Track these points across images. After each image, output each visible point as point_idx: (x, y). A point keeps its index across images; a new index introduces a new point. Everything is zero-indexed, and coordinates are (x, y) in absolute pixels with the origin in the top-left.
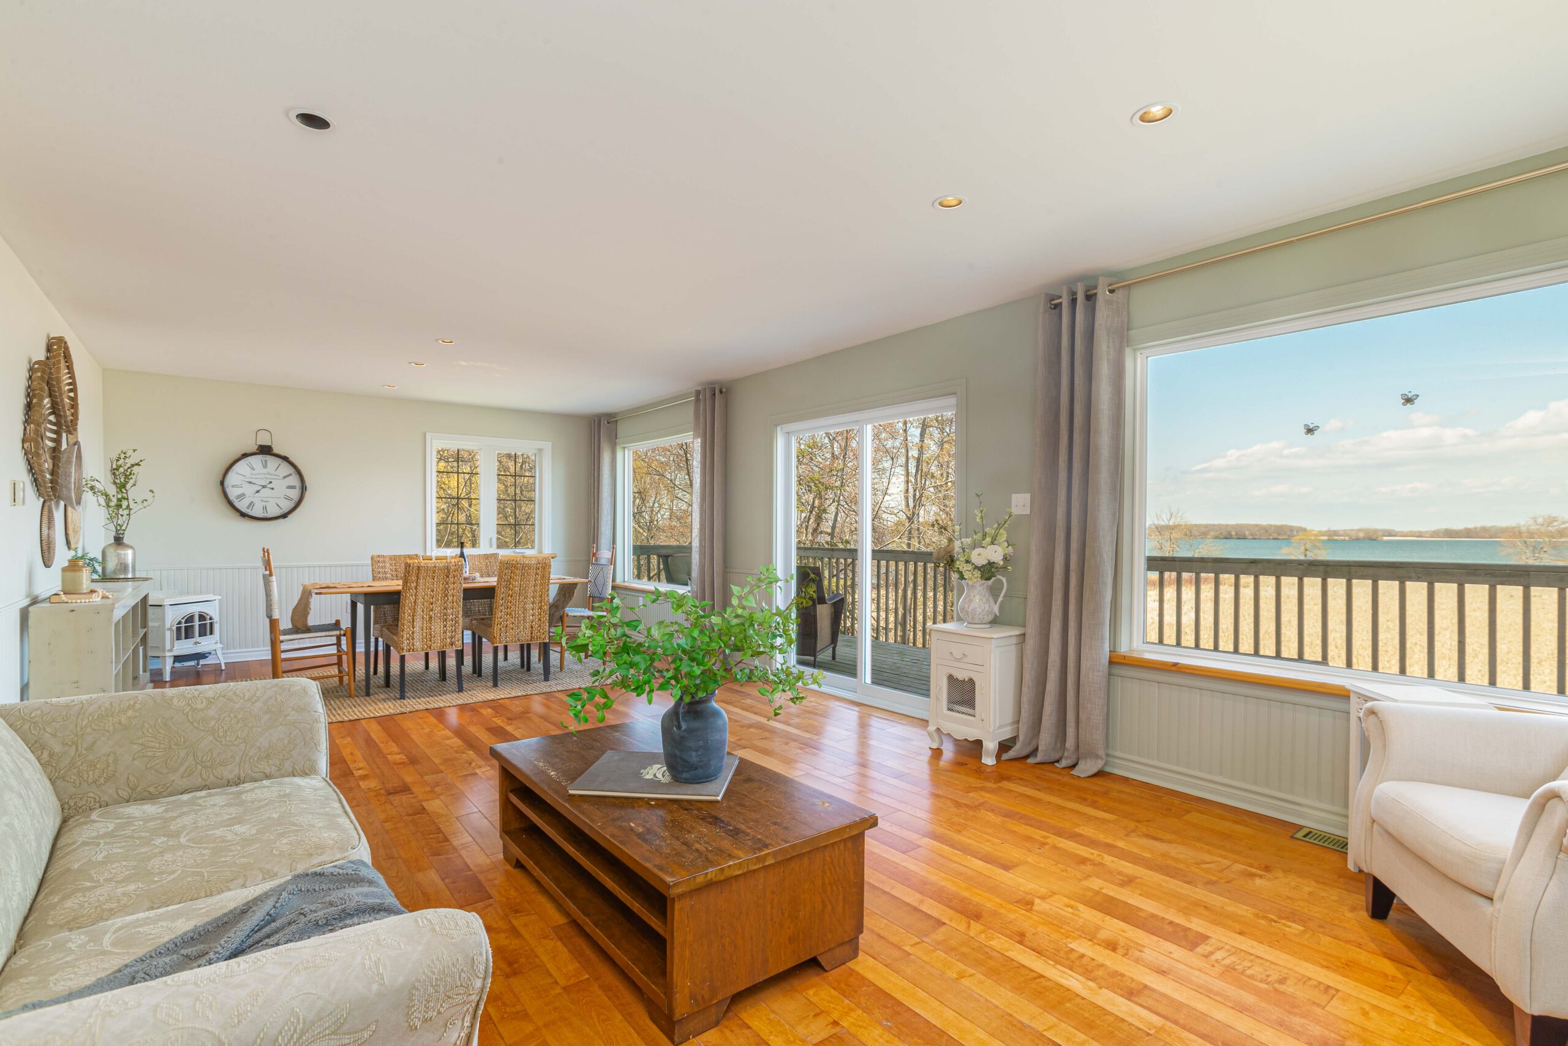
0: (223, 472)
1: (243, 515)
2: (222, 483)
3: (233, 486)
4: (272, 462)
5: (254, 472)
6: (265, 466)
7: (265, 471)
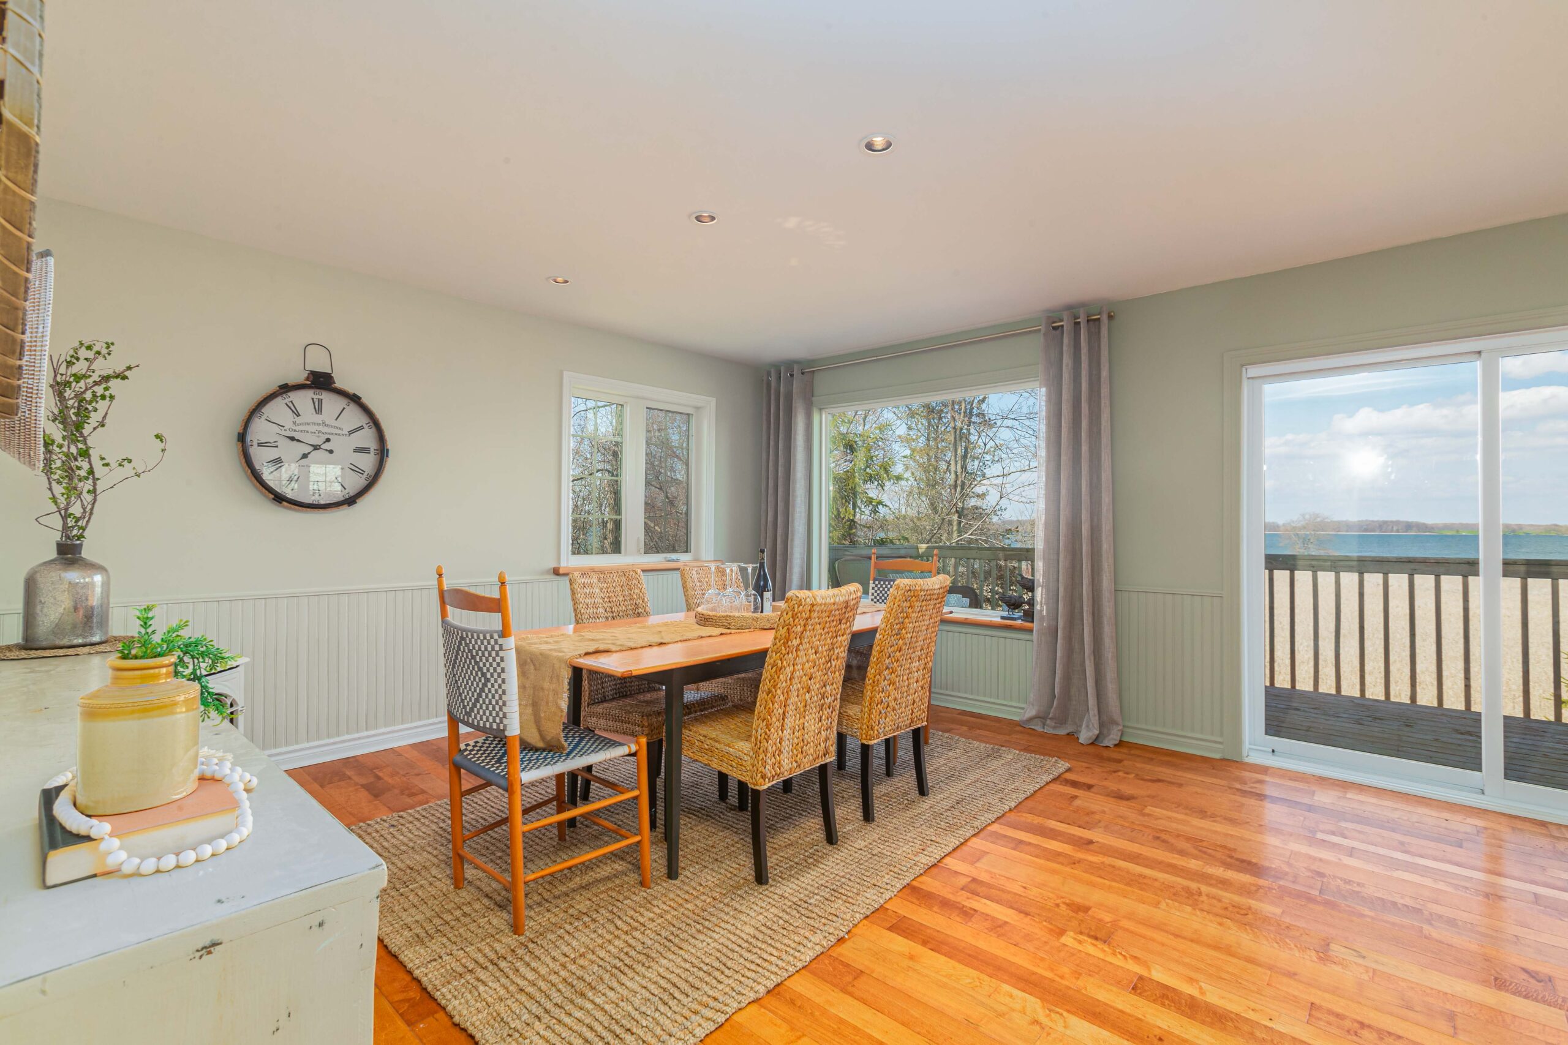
0: (245, 414)
1: (279, 499)
2: (242, 438)
3: (260, 445)
4: (332, 403)
5: (298, 420)
6: (319, 410)
7: (319, 418)
